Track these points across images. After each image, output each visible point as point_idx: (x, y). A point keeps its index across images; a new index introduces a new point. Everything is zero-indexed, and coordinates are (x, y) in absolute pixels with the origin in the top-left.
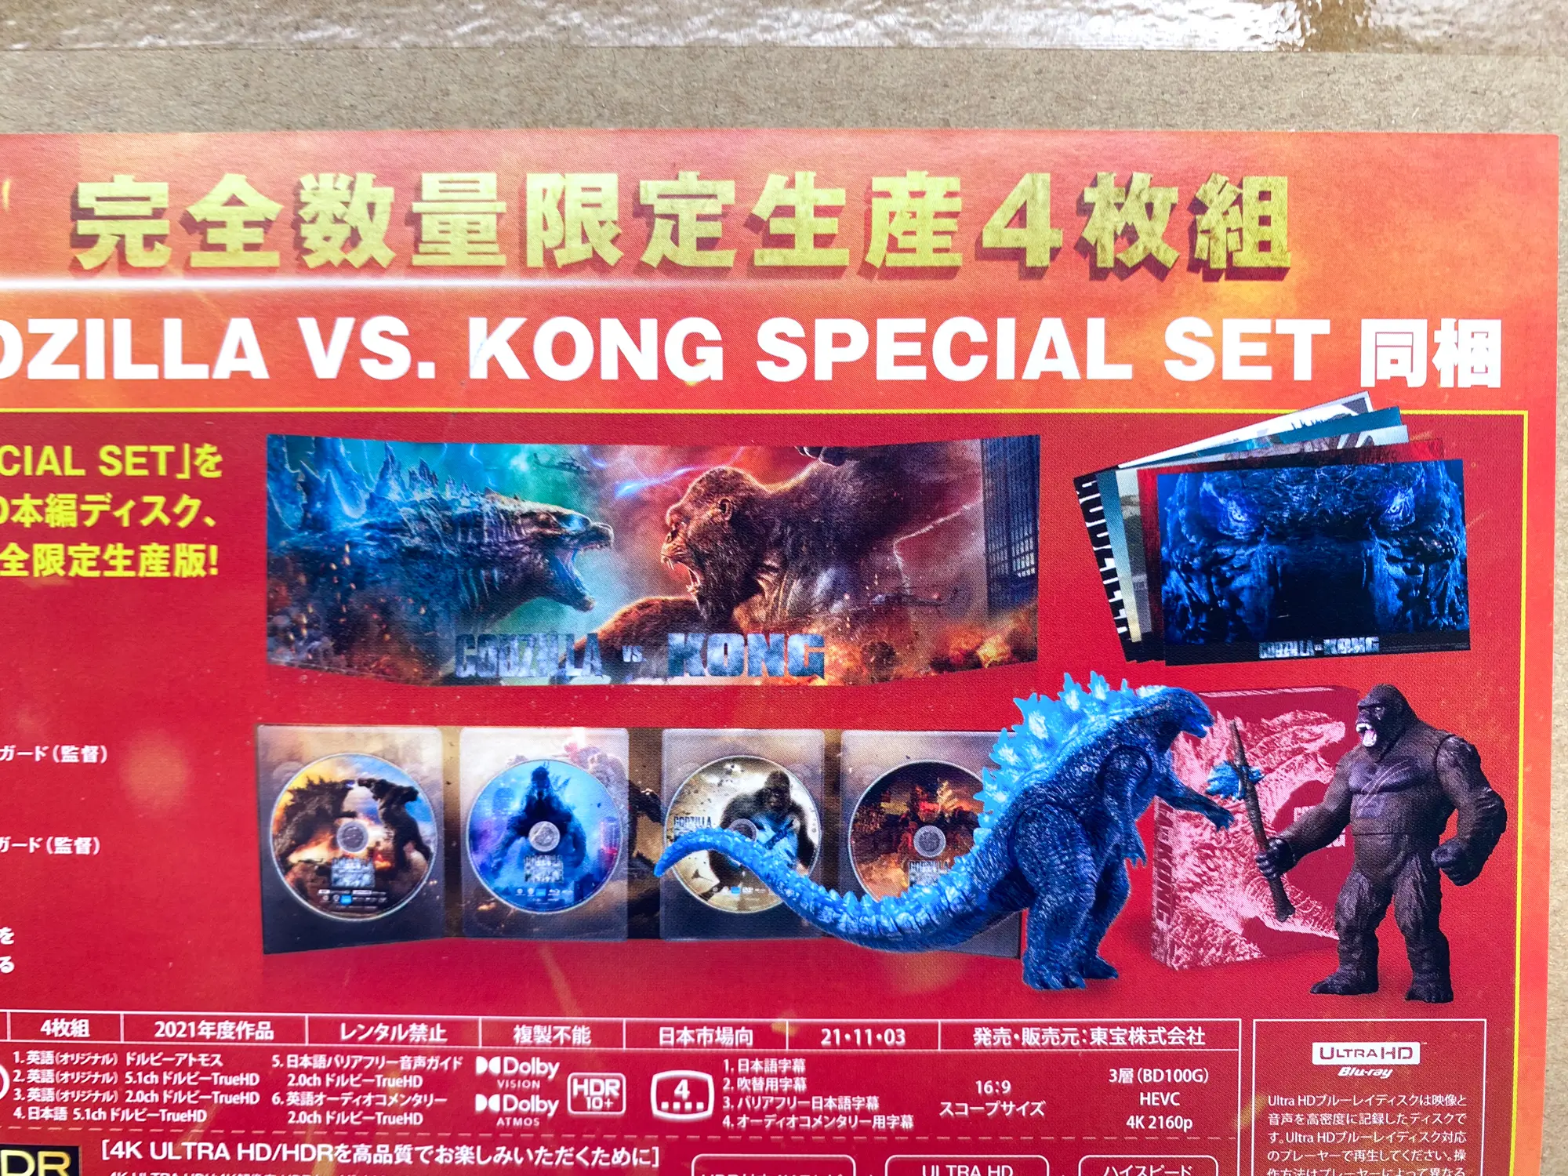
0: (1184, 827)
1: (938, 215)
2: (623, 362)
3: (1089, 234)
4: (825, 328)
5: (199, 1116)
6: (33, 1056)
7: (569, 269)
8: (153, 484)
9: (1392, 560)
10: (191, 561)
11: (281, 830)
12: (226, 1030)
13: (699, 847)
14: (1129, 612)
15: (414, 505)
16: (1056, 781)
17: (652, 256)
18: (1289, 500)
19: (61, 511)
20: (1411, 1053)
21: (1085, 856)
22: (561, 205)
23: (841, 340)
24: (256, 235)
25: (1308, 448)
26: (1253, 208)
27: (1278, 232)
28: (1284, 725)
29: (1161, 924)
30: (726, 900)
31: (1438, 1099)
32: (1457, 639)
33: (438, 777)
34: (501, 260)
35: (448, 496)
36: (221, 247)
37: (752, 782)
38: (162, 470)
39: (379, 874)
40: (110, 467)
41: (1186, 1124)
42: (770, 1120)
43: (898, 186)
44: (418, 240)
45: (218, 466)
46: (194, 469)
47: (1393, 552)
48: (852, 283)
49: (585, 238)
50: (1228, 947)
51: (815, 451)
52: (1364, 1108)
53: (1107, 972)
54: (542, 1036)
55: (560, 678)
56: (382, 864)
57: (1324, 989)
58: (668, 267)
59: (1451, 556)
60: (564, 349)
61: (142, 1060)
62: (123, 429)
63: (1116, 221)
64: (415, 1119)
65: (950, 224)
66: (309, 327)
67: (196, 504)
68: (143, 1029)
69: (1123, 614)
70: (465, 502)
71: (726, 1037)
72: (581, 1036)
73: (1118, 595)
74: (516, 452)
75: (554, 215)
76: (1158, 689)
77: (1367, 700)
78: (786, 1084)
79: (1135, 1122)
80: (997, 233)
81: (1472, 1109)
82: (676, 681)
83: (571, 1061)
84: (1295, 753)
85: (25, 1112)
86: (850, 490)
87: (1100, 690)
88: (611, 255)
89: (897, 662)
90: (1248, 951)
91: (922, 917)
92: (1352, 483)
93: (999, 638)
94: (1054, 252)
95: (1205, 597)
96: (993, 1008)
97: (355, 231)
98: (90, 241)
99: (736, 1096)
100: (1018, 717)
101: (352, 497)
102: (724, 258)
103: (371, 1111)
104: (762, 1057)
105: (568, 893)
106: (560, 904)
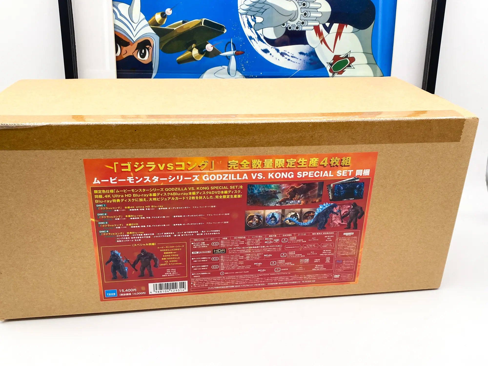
0: (334, 215)
2: (284, 176)
3: (331, 163)
5: (238, 245)
6: (221, 241)
7: (279, 168)
8: (236, 189)
9: (356, 191)
10: (239, 196)
11: (247, 220)
12: (241, 238)
13: (288, 219)
14: (331, 197)
15: (262, 190)
16: (322, 212)
17: (287, 166)
18: (347, 186)
19: (226, 192)
20: (353, 233)
21: (324, 218)
23: (305, 174)
24: (247, 166)
25: (350, 182)
26: (347, 160)
27: (349, 162)
28: (344, 206)
29: (331, 224)
30: (290, 224)
31: (355, 237)
32: (361, 198)
33: (263, 214)
34: (272, 167)
35: (265, 189)
36: (243, 167)
37: (294, 213)
38: (237, 188)
39: (257, 223)
40: (231, 188)
41: (331, 240)
42: (292, 242)
43: (312, 159)
44: (264, 166)
45: (242, 187)
46: (240, 188)
48: (307, 168)
49: (281, 165)
51: (302, 184)
52: (348, 238)
53: (325, 228)
54: (272, 236)
55: (276, 205)
56: (257, 222)
57: (345, 228)
58: (289, 167)
59: (362, 191)
60: (278, 175)
61: (233, 241)
62: (233, 184)
63: (333, 162)
64: (259, 244)
65: (317, 163)
66: (252, 174)
67: (240, 191)
68: (233, 238)
69: (330, 197)
70: (267, 190)
71: (289, 235)
72: (275, 236)
73: (330, 195)
74: (272, 185)
75: (278, 163)
76: (333, 204)
77: (352, 204)
78: (294, 239)
79: (326, 240)
80: (322, 163)
82: (287, 205)
83: (274, 238)
84: (345, 209)
85: (220, 246)
86: (305, 187)
87: (327, 204)
88: (283, 167)
89: (308, 202)
90: (338, 225)
91: (308, 224)
92: (353, 185)
93: (318, 200)
94: (327, 165)
95: (338, 195)
96: (314, 232)
97: (257, 165)
98: (230, 167)
99: (290, 240)
100: (319, 207)
101: (256, 190)
102: (294, 166)
103: (255, 244)
104: (292, 237)
105: (275, 224)
106: (274, 225)
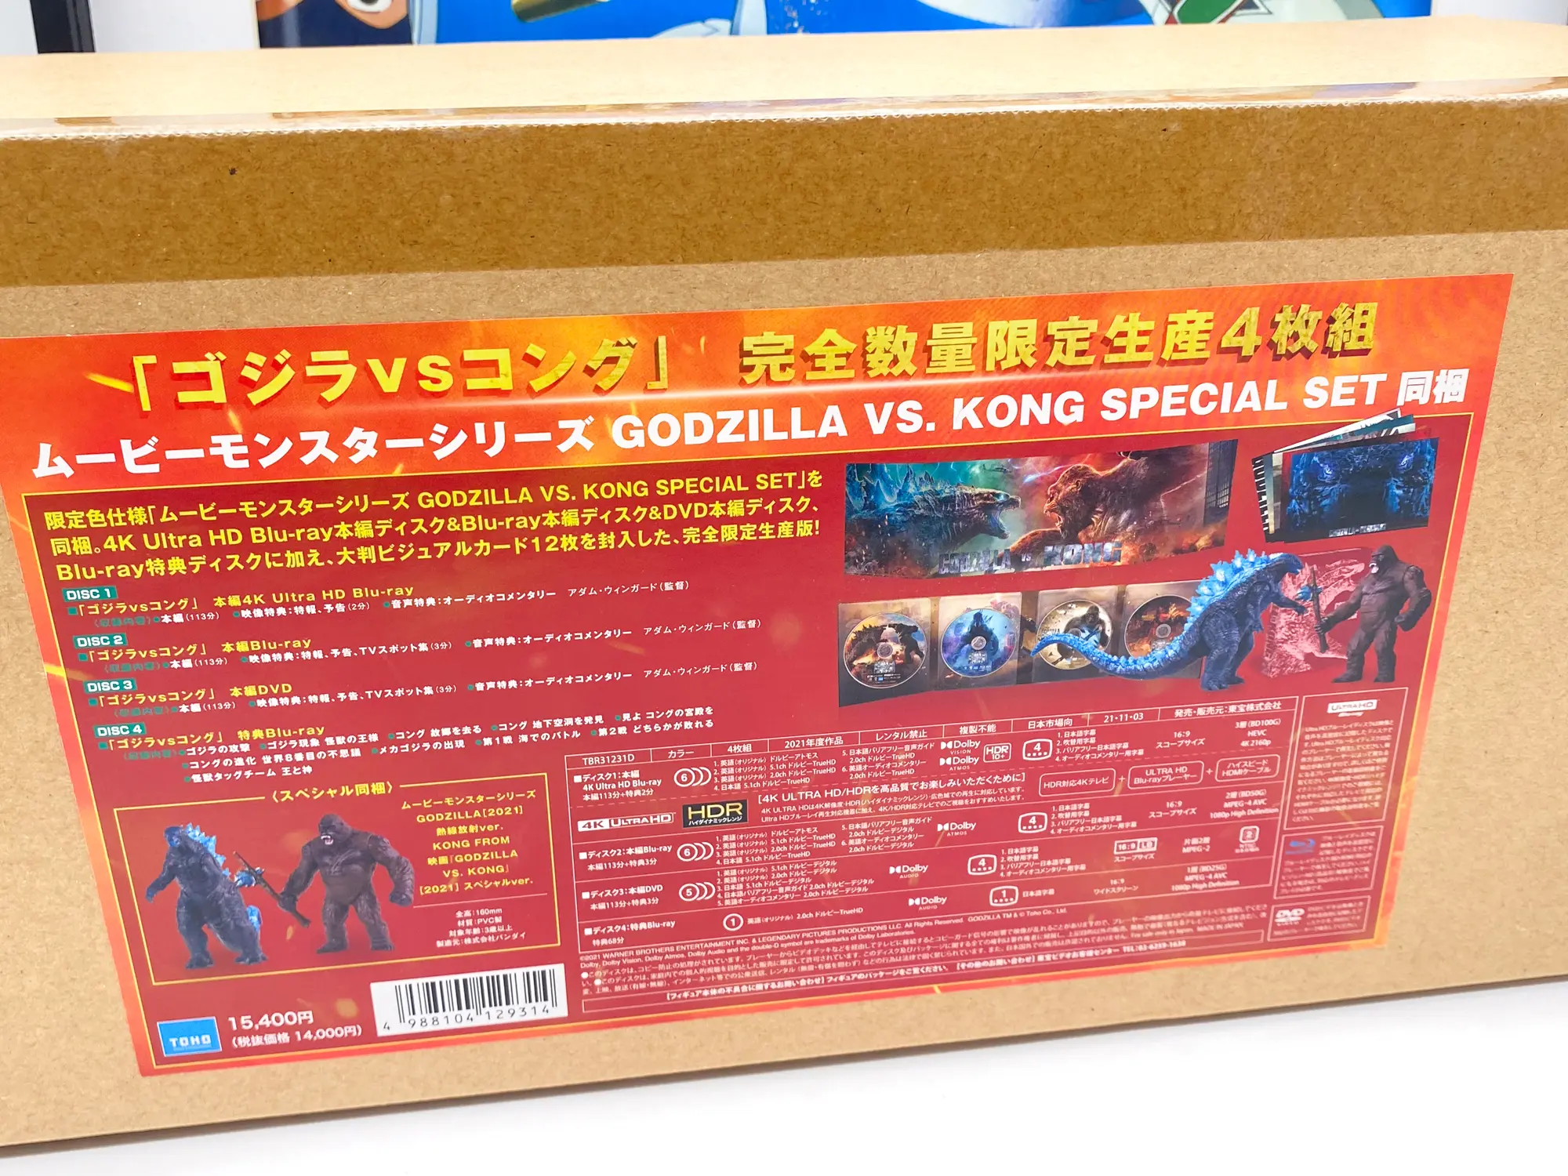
0: (1283, 616)
1: (1200, 332)
2: (1032, 416)
3: (1275, 338)
4: (1137, 392)
5: (805, 780)
6: (723, 763)
7: (1008, 371)
8: (786, 492)
9: (1398, 487)
10: (805, 529)
11: (850, 650)
12: (820, 742)
13: (1053, 642)
14: (1270, 521)
15: (921, 494)
16: (1226, 598)
17: (1051, 362)
18: (1353, 462)
19: (736, 509)
20: (1372, 704)
21: (1235, 631)
22: (1006, 338)
23: (1145, 398)
24: (842, 362)
25: (1367, 437)
26: (1358, 320)
27: (1369, 332)
28: (1336, 566)
29: (1267, 659)
30: (1065, 664)
31: (1381, 723)
32: (1424, 521)
33: (929, 620)
34: (973, 368)
35: (938, 488)
36: (823, 369)
37: (1080, 612)
38: (790, 485)
39: (897, 666)
40: (762, 485)
41: (1267, 743)
42: (1077, 757)
43: (1181, 318)
44: (929, 360)
45: (820, 481)
46: (807, 484)
47: (1399, 483)
48: (1154, 369)
49: (1017, 354)
50: (1296, 666)
51: (1126, 454)
52: (1349, 729)
53: (1240, 681)
54: (973, 730)
55: (990, 571)
56: (898, 661)
57: (1337, 681)
58: (1060, 366)
59: (1426, 484)
60: (1002, 411)
61: (778, 759)
62: (769, 466)
63: (1289, 330)
64: (910, 772)
65: (1206, 337)
66: (870, 408)
67: (808, 500)
68: (781, 745)
69: (1267, 521)
70: (947, 491)
71: (1060, 723)
72: (991, 728)
73: (1266, 513)
74: (974, 465)
75: (1002, 343)
76: (1279, 555)
77: (1376, 552)
78: (1086, 741)
79: (1245, 744)
80: (1229, 340)
81: (1395, 726)
82: (1048, 568)
83: (986, 739)
84: (1339, 578)
85: (719, 787)
86: (1142, 472)
87: (1251, 557)
88: (1030, 362)
89: (1158, 552)
90: (1306, 667)
91: (1156, 664)
92: (1384, 452)
93: (1207, 537)
94: (1257, 348)
95: (1307, 511)
96: (1183, 701)
97: (895, 357)
98: (750, 368)
99: (1063, 747)
100: (1212, 573)
101: (890, 493)
102: (1089, 360)
103: (890, 770)
104: (1075, 730)
105: (989, 667)
106: (985, 672)
